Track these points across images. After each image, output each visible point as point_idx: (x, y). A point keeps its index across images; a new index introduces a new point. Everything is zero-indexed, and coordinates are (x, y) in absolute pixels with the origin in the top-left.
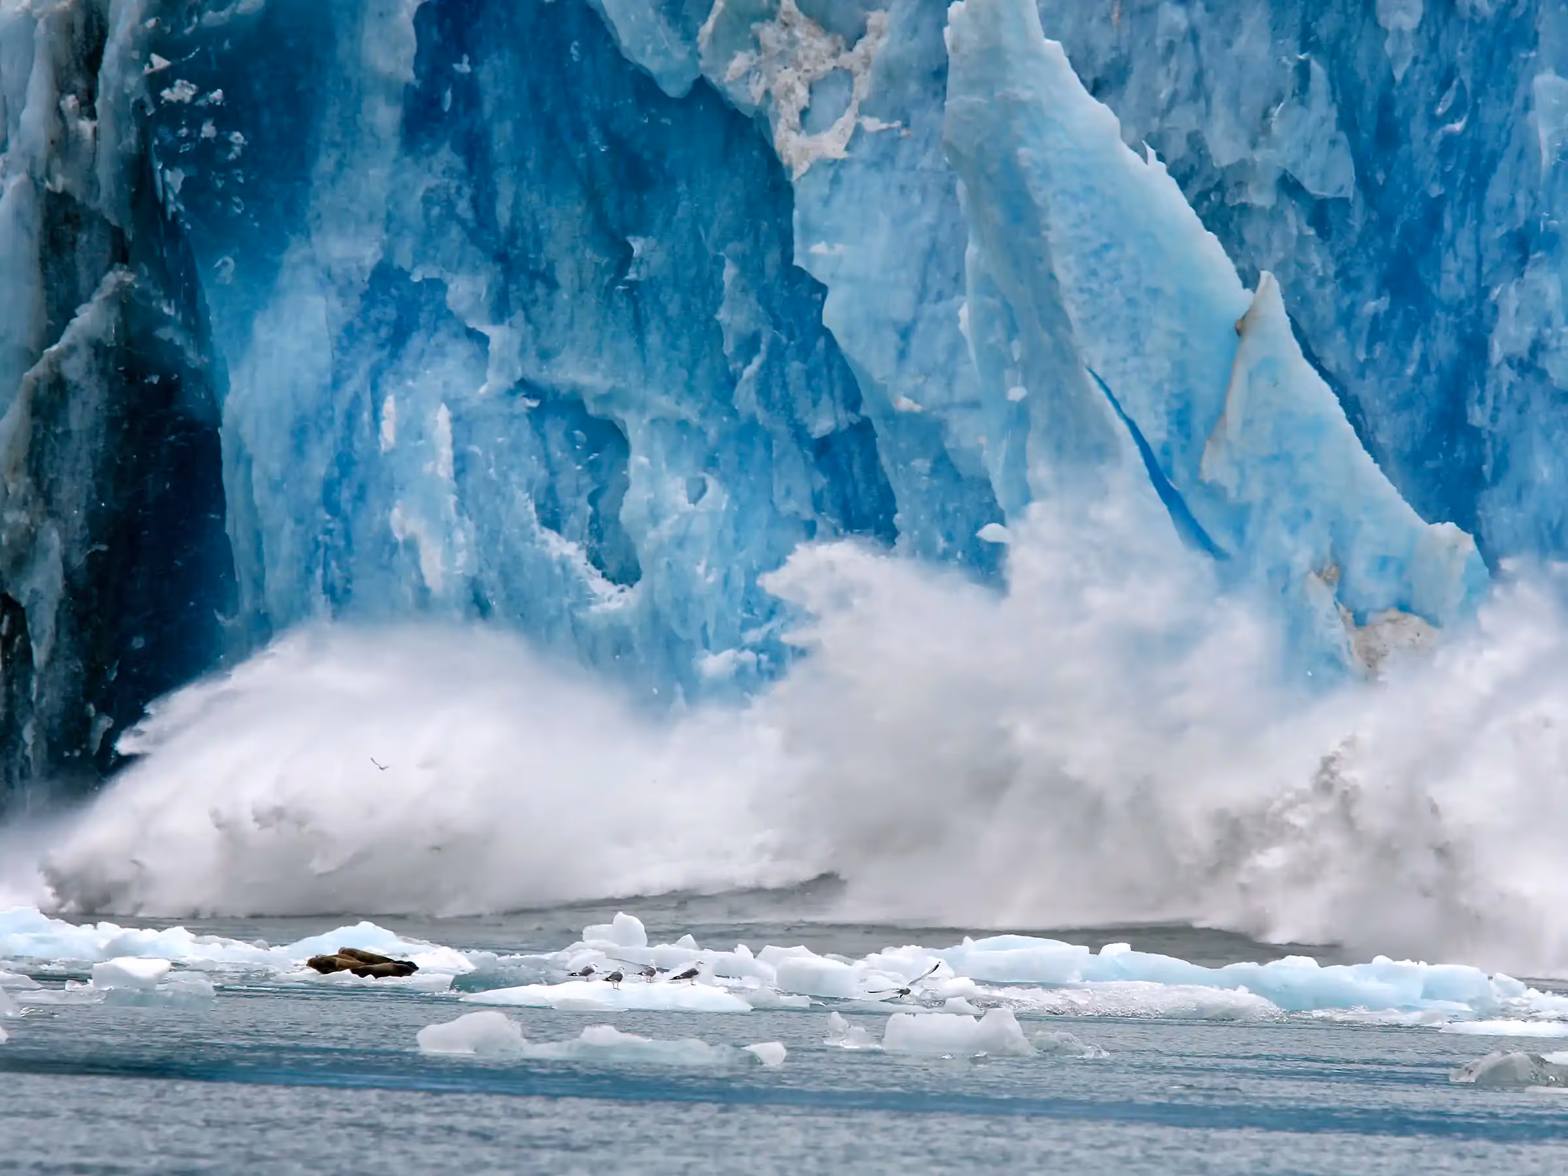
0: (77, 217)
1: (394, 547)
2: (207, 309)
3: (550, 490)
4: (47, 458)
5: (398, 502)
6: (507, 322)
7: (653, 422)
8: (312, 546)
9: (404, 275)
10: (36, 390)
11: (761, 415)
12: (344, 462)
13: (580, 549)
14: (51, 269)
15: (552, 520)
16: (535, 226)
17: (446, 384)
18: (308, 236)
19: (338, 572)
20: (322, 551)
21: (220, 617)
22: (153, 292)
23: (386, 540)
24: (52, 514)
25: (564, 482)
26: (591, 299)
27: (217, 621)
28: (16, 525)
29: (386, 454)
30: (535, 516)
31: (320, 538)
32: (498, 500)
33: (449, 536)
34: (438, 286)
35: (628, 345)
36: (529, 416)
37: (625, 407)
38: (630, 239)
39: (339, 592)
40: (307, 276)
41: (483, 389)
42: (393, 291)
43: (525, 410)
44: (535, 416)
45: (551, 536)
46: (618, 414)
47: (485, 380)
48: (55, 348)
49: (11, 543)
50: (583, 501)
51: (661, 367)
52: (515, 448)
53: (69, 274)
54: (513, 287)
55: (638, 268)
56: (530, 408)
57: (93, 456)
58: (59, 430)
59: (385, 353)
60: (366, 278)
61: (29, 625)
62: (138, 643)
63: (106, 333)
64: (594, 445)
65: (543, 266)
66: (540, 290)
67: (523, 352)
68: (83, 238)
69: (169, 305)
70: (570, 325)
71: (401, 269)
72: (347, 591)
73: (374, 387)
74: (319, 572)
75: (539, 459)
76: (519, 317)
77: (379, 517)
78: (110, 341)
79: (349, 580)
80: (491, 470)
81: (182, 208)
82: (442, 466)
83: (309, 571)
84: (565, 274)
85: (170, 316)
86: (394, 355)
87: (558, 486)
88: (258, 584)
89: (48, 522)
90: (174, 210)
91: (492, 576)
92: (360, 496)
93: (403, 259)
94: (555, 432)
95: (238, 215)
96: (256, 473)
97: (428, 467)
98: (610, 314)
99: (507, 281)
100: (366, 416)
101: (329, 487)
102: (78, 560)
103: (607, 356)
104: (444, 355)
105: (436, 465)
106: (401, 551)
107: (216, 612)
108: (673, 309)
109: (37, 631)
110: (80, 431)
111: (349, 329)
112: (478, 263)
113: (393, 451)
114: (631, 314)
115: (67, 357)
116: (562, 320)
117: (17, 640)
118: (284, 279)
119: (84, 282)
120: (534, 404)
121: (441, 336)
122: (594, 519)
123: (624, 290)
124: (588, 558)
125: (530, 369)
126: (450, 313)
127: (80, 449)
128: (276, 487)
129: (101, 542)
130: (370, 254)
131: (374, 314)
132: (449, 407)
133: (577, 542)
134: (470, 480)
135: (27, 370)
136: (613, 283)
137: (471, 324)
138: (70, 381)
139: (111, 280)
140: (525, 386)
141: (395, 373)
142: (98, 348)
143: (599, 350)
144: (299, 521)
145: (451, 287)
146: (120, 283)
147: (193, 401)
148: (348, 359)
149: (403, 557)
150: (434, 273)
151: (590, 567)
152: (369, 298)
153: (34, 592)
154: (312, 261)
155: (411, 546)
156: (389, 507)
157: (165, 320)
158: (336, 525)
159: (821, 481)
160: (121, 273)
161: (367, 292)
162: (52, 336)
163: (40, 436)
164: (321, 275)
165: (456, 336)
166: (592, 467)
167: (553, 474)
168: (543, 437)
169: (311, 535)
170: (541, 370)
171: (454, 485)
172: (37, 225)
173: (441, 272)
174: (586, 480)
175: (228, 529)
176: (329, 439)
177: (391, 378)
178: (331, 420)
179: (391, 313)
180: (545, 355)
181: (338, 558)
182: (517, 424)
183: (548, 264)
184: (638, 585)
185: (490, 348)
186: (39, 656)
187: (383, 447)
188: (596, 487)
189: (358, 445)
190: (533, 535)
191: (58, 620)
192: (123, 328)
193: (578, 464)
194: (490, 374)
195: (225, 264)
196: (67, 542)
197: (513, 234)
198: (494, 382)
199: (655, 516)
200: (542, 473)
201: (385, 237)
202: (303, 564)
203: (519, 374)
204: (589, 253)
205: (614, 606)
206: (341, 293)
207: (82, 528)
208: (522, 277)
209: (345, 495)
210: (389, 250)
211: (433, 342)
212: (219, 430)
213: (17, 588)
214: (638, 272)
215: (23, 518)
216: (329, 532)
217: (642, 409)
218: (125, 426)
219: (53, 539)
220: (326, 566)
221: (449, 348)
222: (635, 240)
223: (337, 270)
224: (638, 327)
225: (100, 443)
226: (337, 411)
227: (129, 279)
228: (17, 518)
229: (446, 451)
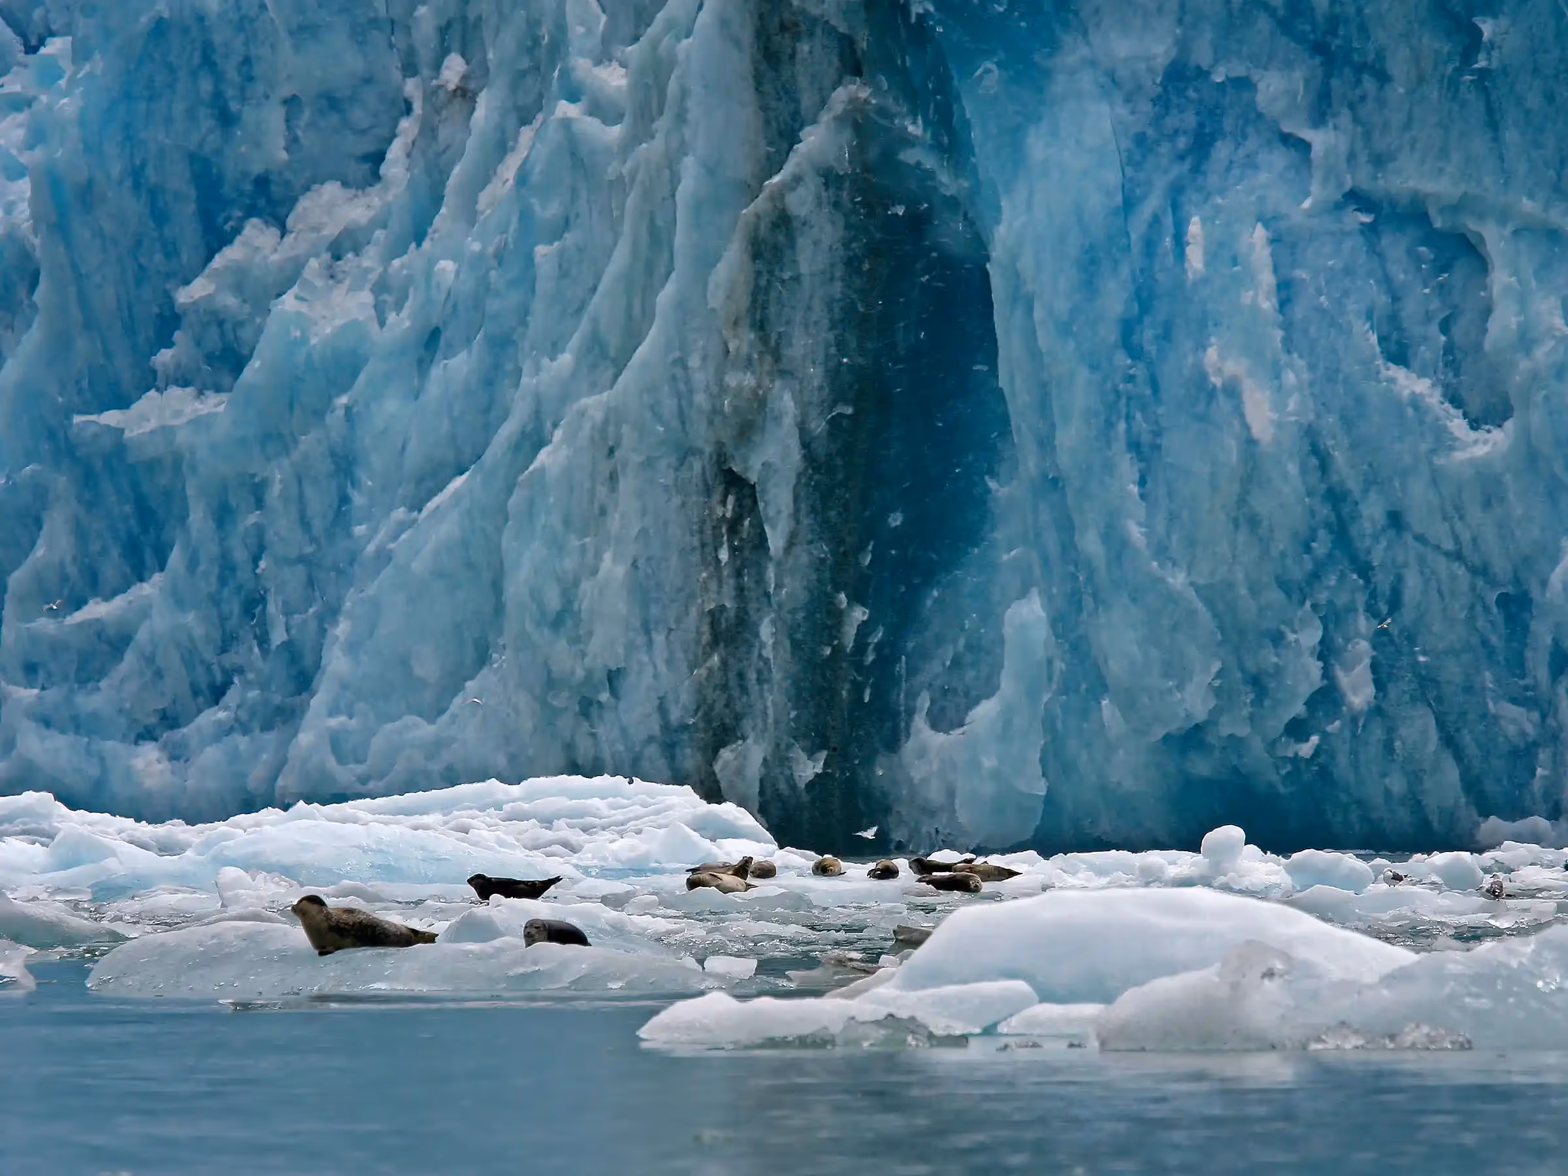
0: (796, 25)
1: (1212, 394)
2: (967, 125)
3: (1394, 318)
4: (773, 309)
5: (1213, 340)
6: (1330, 125)
7: (1516, 233)
8: (1112, 397)
9: (1202, 74)
10: (756, 228)
12: (1145, 296)
13: (1433, 385)
14: (768, 88)
15: (1399, 355)
16: (1359, 11)
17: (1261, 199)
18: (1085, 34)
19: (1144, 425)
20: (1123, 401)
21: (992, 484)
22: (894, 109)
23: (1200, 384)
24: (783, 373)
25: (1411, 309)
26: (1433, 92)
27: (989, 491)
28: (740, 388)
29: (1195, 284)
30: (1378, 349)
31: (1121, 386)
32: (1333, 332)
33: (1278, 376)
34: (1243, 84)
35: (1480, 144)
36: (1362, 232)
37: (1481, 217)
38: (1477, 20)
39: (1145, 449)
40: (1087, 80)
41: (1307, 204)
42: (1192, 94)
43: (1358, 227)
44: (1371, 231)
45: (1399, 374)
46: (1472, 225)
47: (1307, 194)
48: (776, 179)
49: (736, 410)
50: (1434, 328)
51: (1522, 168)
52: (1348, 271)
53: (789, 93)
54: (1335, 83)
55: (1489, 54)
56: (1362, 224)
57: (829, 304)
58: (787, 275)
59: (1187, 165)
60: (1159, 80)
61: (761, 505)
62: (896, 520)
63: (839, 159)
64: (1444, 264)
65: (1371, 57)
66: (1369, 84)
67: (1352, 157)
68: (804, 48)
69: (914, 123)
70: (1408, 125)
71: (1198, 68)
72: (1157, 448)
73: (1175, 207)
74: (1122, 426)
75: (1377, 282)
76: (1345, 118)
77: (1190, 359)
78: (844, 168)
79: (1157, 434)
80: (1323, 298)
81: (931, 8)
82: (1264, 296)
83: (1110, 425)
84: (1398, 65)
85: (916, 137)
86: (1196, 170)
87: (1403, 314)
88: (1046, 444)
89: (778, 384)
90: (921, 11)
91: (1331, 420)
92: (1166, 335)
93: (1202, 54)
94: (1395, 246)
95: (1000, 13)
96: (1038, 314)
97: (1247, 297)
98: (1456, 108)
99: (1328, 76)
100: (1168, 242)
101: (1128, 328)
102: (818, 426)
103: (1456, 157)
104: (1256, 167)
105: (1256, 296)
106: (1221, 398)
107: (987, 478)
108: (1534, 100)
109: (771, 513)
110: (812, 275)
111: (1140, 140)
112: (1292, 57)
113: (1205, 281)
114: (1482, 107)
115: (793, 189)
116: (1397, 119)
117: (746, 523)
118: (1059, 84)
119: (807, 100)
120: (1366, 219)
121: (1251, 144)
122: (1449, 349)
123: (1472, 81)
124: (1444, 395)
125: (1362, 178)
126: (1260, 116)
127: (811, 297)
128: (1062, 328)
129: (846, 402)
130: (1161, 50)
131: (1171, 122)
132: (1266, 226)
133: (1431, 379)
134: (1299, 311)
135: (747, 206)
136: (1459, 71)
137: (1287, 128)
138: (797, 217)
139: (840, 97)
140: (1356, 198)
141: (1199, 190)
142: (829, 178)
143: (1444, 153)
144: (1094, 368)
145: (1261, 86)
146: (853, 100)
147: (949, 234)
148: (1141, 176)
149: (1223, 404)
150: (1239, 70)
151: (1447, 405)
152: (1162, 102)
153: (766, 465)
154: (1092, 63)
155: (1232, 390)
156: (1202, 346)
157: (908, 141)
158: (1140, 371)
160: (853, 88)
161: (1159, 97)
162: (773, 165)
163: (763, 282)
164: (1102, 80)
165: (1269, 142)
166: (1442, 289)
167: (1396, 299)
168: (1381, 256)
169: (1109, 385)
170: (1376, 178)
171: (1281, 317)
172: (747, 35)
173: (1248, 68)
174: (1435, 304)
175: (1003, 382)
176: (1125, 271)
177: (1195, 197)
178: (1128, 248)
179: (1190, 120)
180: (1379, 161)
181: (1144, 408)
182: (1348, 245)
183: (1377, 55)
184: (1509, 424)
185: (1313, 155)
186: (776, 541)
187: (1190, 275)
188: (1447, 313)
189: (1160, 276)
190: (1378, 373)
191: (796, 499)
192: (859, 151)
193: (1426, 287)
194: (1315, 187)
195: (988, 71)
196: (803, 407)
197: (1334, 22)
198: (1317, 193)
199: (1525, 341)
200: (1383, 300)
201: (1178, 31)
202: (1102, 418)
203: (1349, 184)
204: (1426, 40)
205: (1480, 451)
206: (1128, 100)
207: (821, 388)
208: (1347, 71)
209: (1147, 336)
210: (1183, 45)
211: (1241, 152)
212: (988, 266)
213: (745, 460)
214: (1489, 60)
215: (749, 380)
216: (1131, 379)
217: (1502, 217)
218: (866, 266)
219: (786, 402)
220: (1129, 418)
221: (1261, 157)
222: (1484, 22)
223: (1122, 73)
224: (1493, 124)
225: (837, 288)
226: (1134, 237)
227: (864, 93)
228: (741, 380)
229: (1267, 278)
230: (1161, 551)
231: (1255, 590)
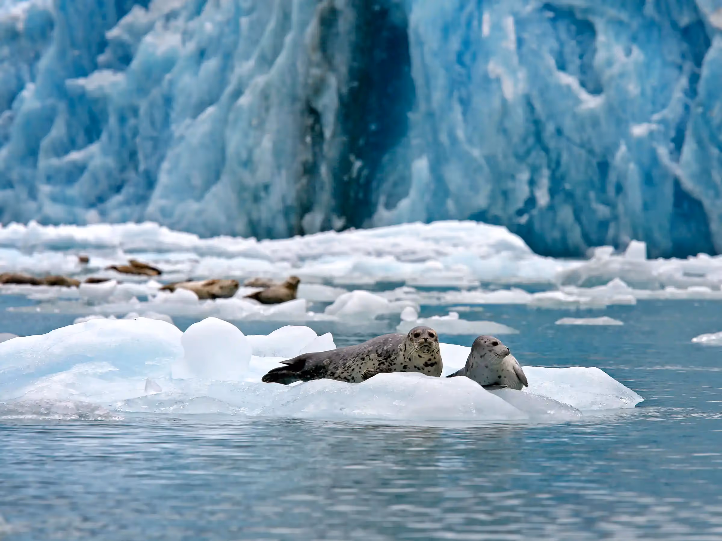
1: (490, 81)
3: (561, 53)
4: (329, 44)
5: (491, 60)
7: (608, 21)
8: (453, 82)
10: (323, 13)
11: (657, 17)
12: (466, 43)
13: (576, 80)
15: (562, 67)
17: (512, 6)
19: (465, 93)
20: (457, 83)
21: (409, 115)
23: (486, 78)
24: (332, 70)
25: (567, 50)
27: (408, 117)
28: (315, 75)
29: (485, 39)
30: (555, 65)
31: (457, 78)
32: (537, 58)
33: (515, 75)
36: (550, 20)
37: (595, 15)
39: (465, 101)
41: (528, 8)
44: (553, 20)
45: (562, 74)
46: (592, 18)
47: (529, 4)
49: (313, 83)
50: (576, 58)
52: (544, 34)
56: (550, 16)
57: (350, 43)
58: (334, 32)
61: (322, 121)
62: (373, 127)
64: (579, 32)
72: (469, 101)
73: (479, 9)
74: (456, 93)
75: (555, 39)
77: (482, 68)
79: (469, 96)
80: (534, 45)
82: (511, 44)
83: (452, 92)
87: (564, 51)
88: (428, 98)
89: (330, 74)
91: (535, 93)
92: (474, 57)
94: (562, 26)
96: (426, 48)
97: (504, 44)
100: (475, 22)
101: (460, 55)
102: (345, 90)
105: (508, 43)
106: (493, 83)
107: (407, 112)
109: (326, 123)
110: (344, 32)
113: (488, 38)
117: (317, 127)
120: (553, 14)
122: (582, 66)
124: (580, 84)
127: (343, 40)
128: (435, 55)
129: (355, 82)
132: (513, 17)
133: (574, 77)
134: (525, 49)
135: (318, 5)
138: (338, 9)
140: (548, 6)
141: (488, 2)
144: (447, 70)
147: (395, 17)
149: (494, 86)
151: (581, 87)
153: (324, 105)
155: (498, 80)
156: (487, 63)
158: (463, 72)
159: (685, 46)
163: (325, 34)
166: (579, 43)
167: (562, 45)
169: (452, 78)
171: (517, 52)
174: (577, 48)
175: (413, 75)
176: (459, 33)
177: (486, 4)
178: (459, 25)
181: (464, 86)
182: (545, 24)
184: (602, 95)
186: (328, 133)
187: (484, 35)
188: (582, 51)
189: (472, 35)
190: (554, 74)
191: (336, 119)
193: (573, 41)
196: (339, 82)
198: (532, 5)
199: (609, 63)
200: (557, 45)
205: (591, 105)
207: (346, 75)
209: (467, 58)
212: (408, 30)
213: (317, 103)
215: (319, 72)
217: (602, 15)
218: (365, 29)
225: (353, 37)
226: (462, 20)
228: (316, 72)
229: (512, 36)
230: (470, 141)
231: (505, 157)
